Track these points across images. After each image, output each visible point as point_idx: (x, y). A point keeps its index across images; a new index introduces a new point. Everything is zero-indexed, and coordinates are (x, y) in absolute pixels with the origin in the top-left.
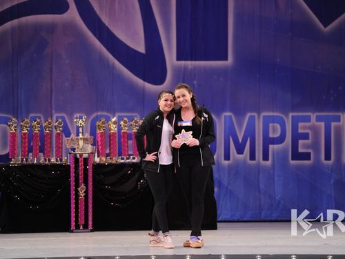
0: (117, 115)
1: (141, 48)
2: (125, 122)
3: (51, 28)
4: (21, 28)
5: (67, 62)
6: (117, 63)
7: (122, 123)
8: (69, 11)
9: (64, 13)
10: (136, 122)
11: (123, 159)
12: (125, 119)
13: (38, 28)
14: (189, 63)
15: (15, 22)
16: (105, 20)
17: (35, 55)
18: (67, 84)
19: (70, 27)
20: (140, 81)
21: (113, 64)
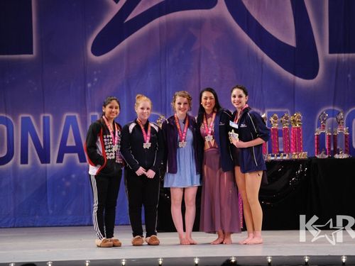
0: (267, 111)
1: (292, 42)
2: (275, 118)
3: (199, 24)
4: (168, 25)
5: (215, 57)
6: (266, 57)
7: (272, 119)
8: (217, 5)
9: (212, 7)
10: (287, 118)
11: (273, 156)
12: (276, 115)
13: (186, 24)
14: (342, 55)
15: (163, 18)
16: (254, 13)
17: (183, 52)
18: (215, 80)
19: (218, 23)
20: (290, 76)
21: (262, 59)
